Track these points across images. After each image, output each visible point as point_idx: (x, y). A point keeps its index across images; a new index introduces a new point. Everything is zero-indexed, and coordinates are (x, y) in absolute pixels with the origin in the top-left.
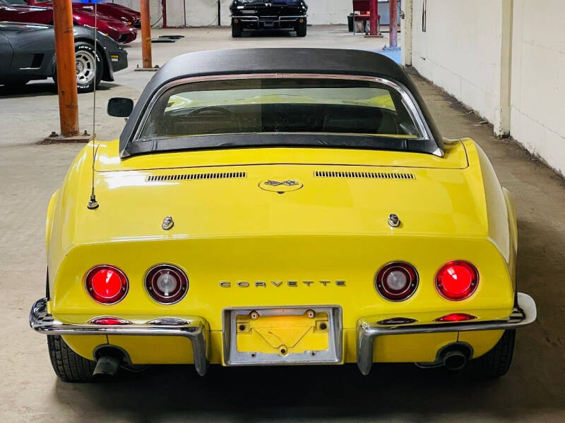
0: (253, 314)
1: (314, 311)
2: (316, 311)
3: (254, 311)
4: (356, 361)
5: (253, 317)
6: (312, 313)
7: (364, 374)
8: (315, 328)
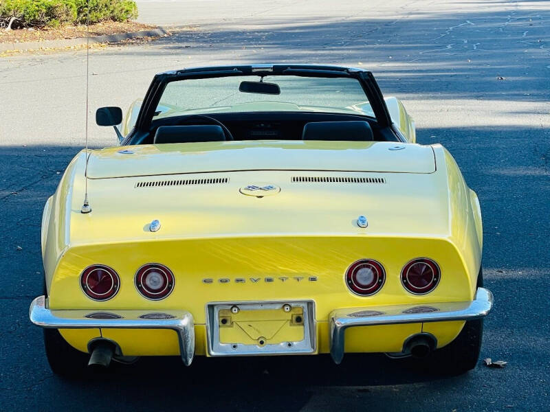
0: (234, 309)
1: (290, 306)
2: (293, 305)
3: (235, 306)
4: (328, 352)
5: (234, 312)
6: (288, 307)
7: (336, 363)
8: (291, 321)
